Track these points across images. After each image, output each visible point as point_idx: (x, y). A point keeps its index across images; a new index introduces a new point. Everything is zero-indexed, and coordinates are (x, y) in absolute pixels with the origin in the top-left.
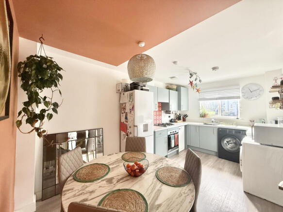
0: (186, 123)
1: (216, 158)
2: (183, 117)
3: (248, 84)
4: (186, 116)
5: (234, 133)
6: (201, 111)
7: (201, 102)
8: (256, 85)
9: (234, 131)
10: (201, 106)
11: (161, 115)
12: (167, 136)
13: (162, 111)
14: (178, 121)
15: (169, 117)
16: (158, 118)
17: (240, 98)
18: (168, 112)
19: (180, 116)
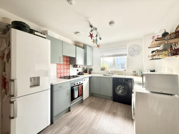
0: (90, 75)
1: (111, 102)
2: (89, 71)
3: (132, 45)
4: (91, 70)
5: (124, 81)
6: (102, 66)
7: (102, 59)
8: (137, 46)
9: (124, 80)
10: (101, 62)
11: (69, 69)
12: (70, 88)
13: (71, 65)
14: (85, 74)
15: (78, 70)
16: (65, 71)
17: (127, 55)
18: (75, 66)
19: (87, 70)
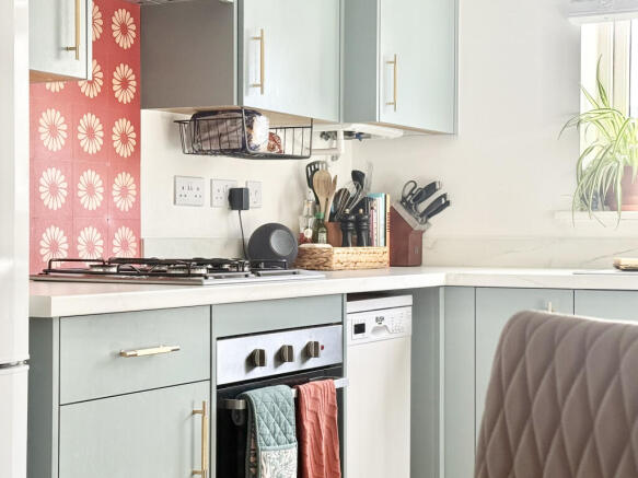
2: (394, 219)
4: (425, 200)
6: (591, 135)
10: (588, 81)
11: (133, 164)
12: (203, 399)
13: (152, 119)
15: (237, 199)
16: (92, 203)
19: (365, 204)
